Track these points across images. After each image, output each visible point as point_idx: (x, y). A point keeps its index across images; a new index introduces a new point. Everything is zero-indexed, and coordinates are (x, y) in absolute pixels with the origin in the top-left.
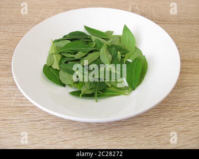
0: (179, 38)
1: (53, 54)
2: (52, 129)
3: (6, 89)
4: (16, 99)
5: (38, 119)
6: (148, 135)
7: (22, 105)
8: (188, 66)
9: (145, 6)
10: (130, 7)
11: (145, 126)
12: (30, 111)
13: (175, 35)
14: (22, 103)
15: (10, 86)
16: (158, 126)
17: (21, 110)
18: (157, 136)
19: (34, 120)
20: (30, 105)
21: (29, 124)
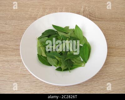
0: (109, 31)
1: (40, 47)
2: (40, 86)
3: (15, 64)
4: (21, 70)
5: (33, 81)
6: (85, 90)
7: (24, 73)
8: (111, 52)
9: (92, 7)
10: (83, 7)
11: (85, 86)
12: (29, 77)
13: (107, 30)
14: (24, 72)
15: (17, 62)
16: (91, 86)
17: (24, 76)
18: (90, 91)
19: (31, 81)
20: (28, 73)
21: (29, 83)
